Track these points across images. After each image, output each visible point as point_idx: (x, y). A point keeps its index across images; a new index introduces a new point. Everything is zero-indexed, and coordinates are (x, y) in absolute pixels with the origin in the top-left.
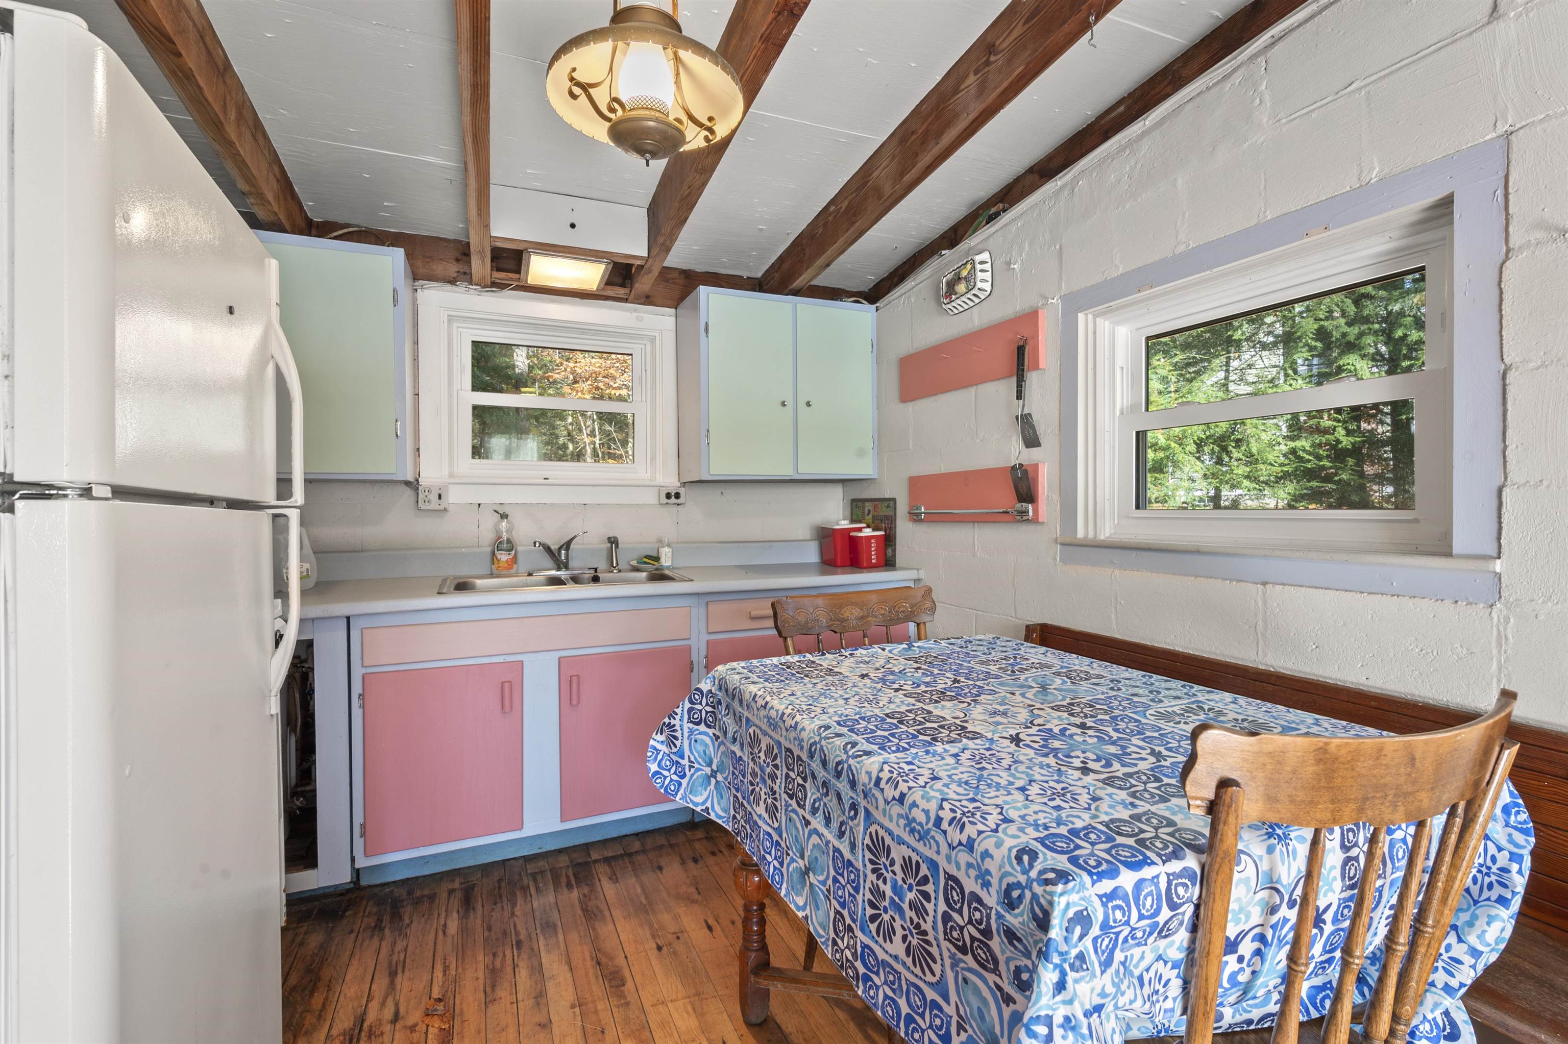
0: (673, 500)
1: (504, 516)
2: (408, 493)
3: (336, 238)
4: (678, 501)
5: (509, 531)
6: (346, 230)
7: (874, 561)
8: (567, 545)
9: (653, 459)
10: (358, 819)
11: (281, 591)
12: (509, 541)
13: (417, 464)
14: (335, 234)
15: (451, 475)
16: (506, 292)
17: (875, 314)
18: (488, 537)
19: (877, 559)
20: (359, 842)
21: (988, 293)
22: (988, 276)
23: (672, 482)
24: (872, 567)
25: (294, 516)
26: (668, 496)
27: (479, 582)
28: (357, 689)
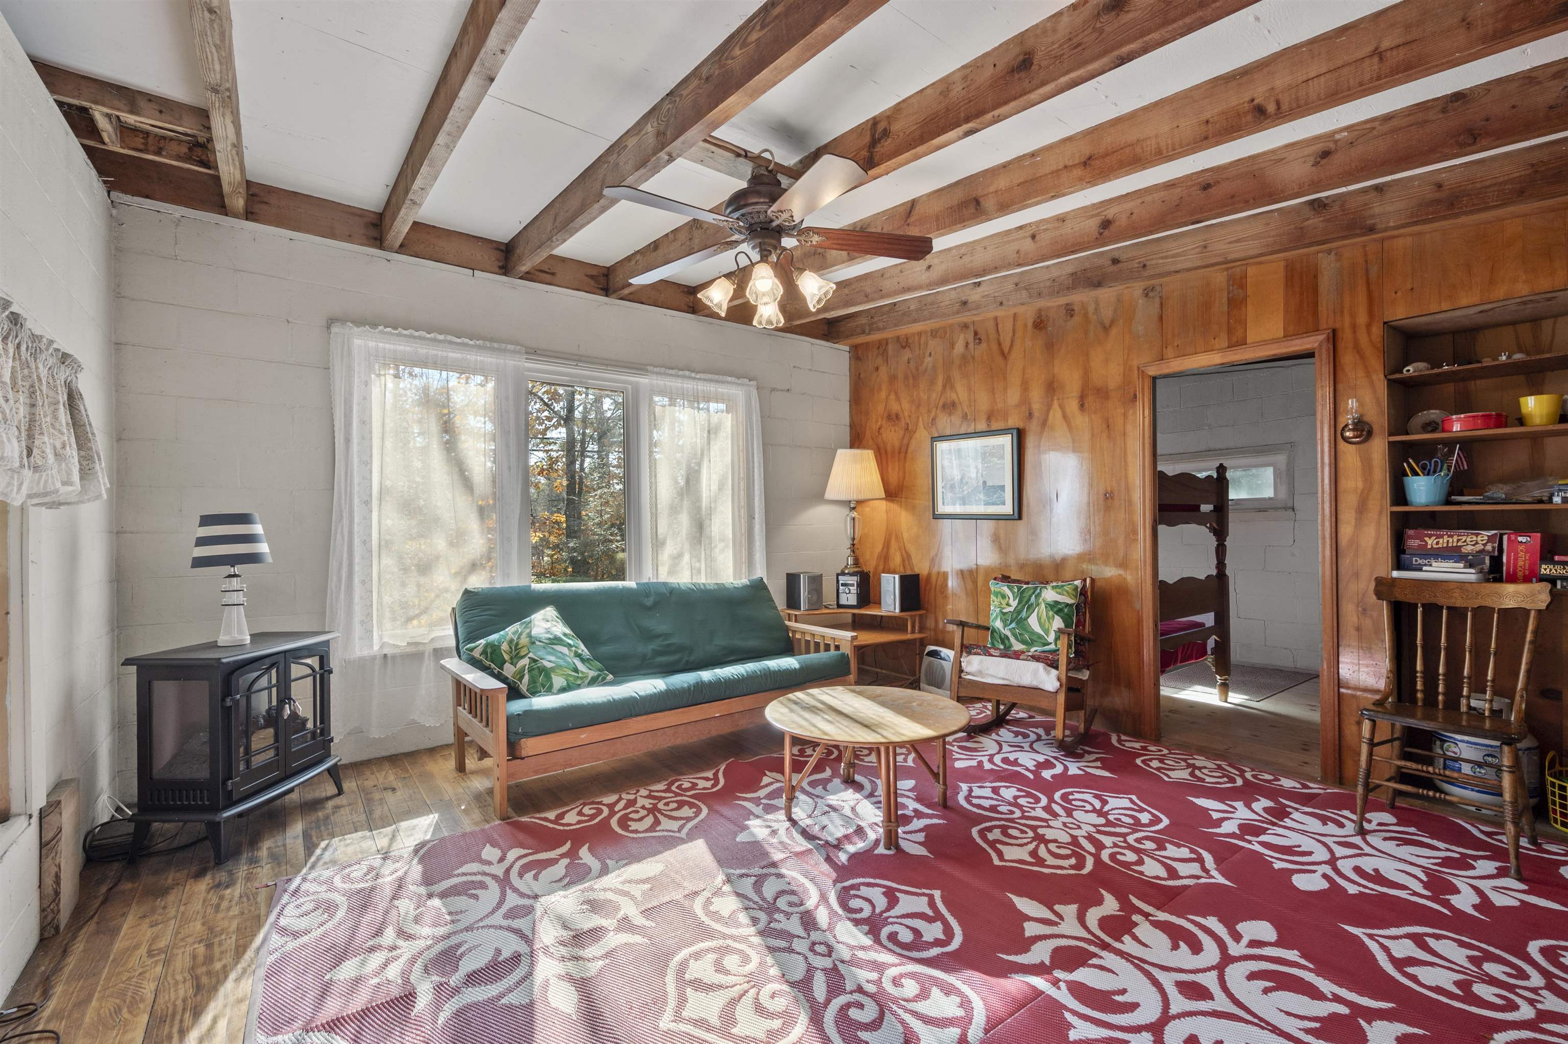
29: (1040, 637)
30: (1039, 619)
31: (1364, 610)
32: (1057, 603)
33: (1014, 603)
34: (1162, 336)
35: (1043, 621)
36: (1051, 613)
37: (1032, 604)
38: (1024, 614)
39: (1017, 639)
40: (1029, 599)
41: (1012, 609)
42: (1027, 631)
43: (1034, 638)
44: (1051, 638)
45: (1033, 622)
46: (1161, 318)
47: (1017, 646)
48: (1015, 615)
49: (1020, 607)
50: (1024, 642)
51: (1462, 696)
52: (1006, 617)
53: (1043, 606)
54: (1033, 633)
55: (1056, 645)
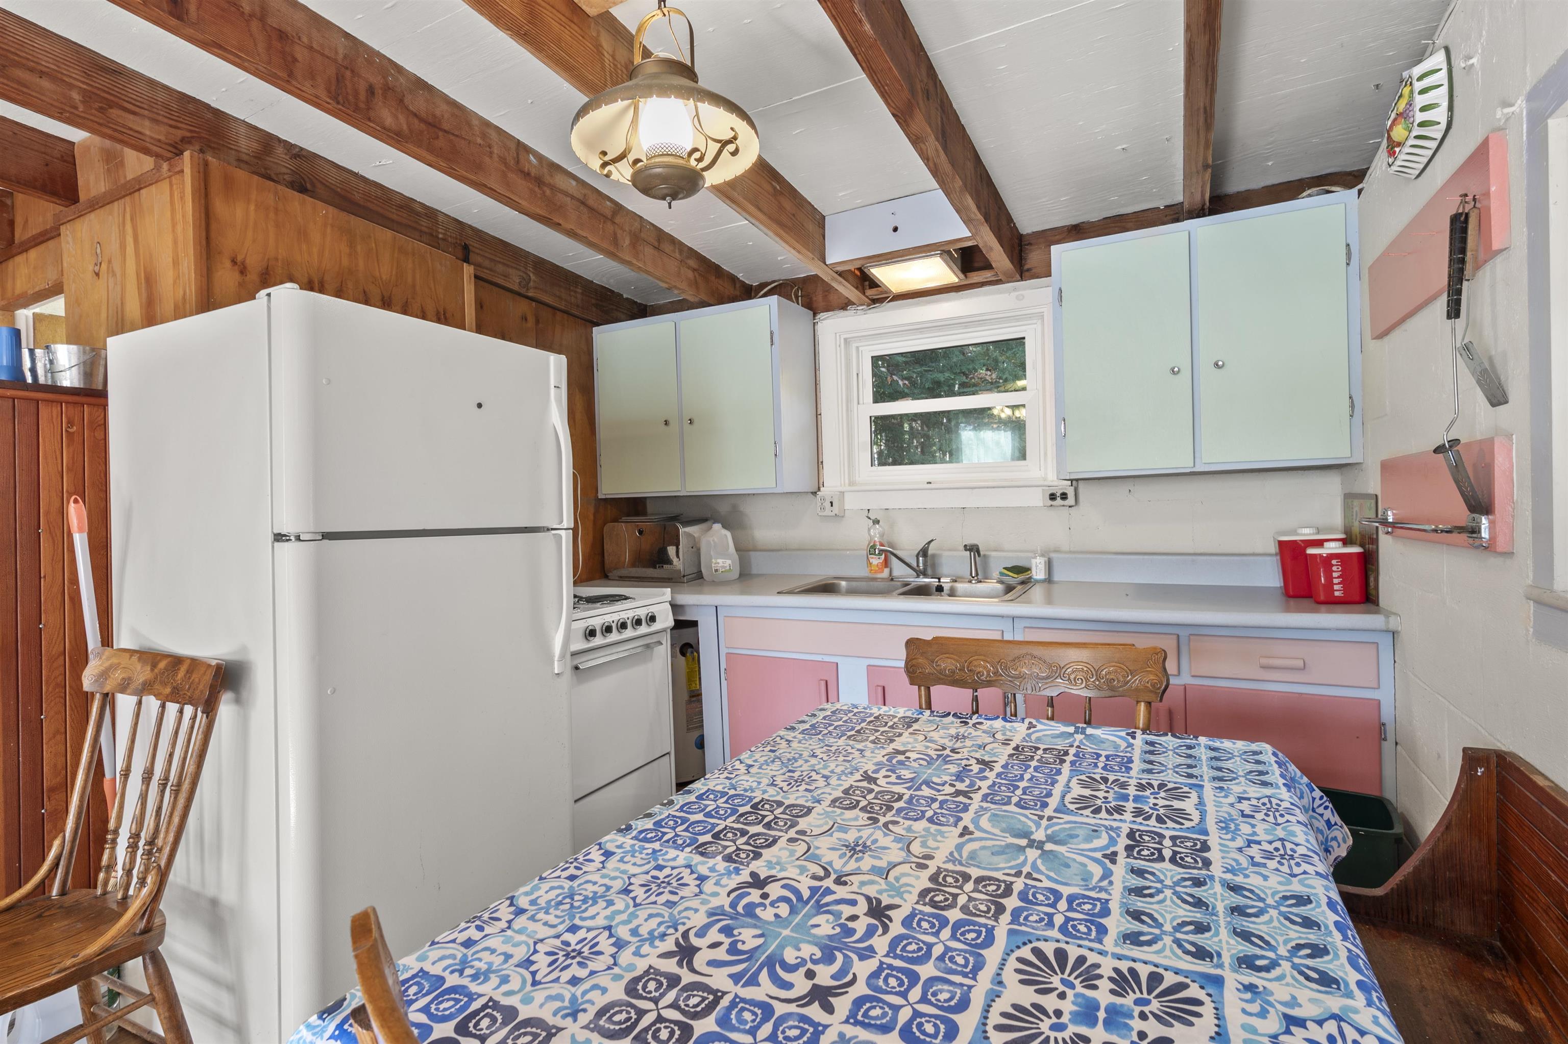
0: (1059, 501)
1: (877, 522)
2: (814, 499)
3: (765, 295)
4: (1066, 502)
5: (879, 537)
6: (769, 287)
7: (1337, 594)
13: (818, 474)
14: (762, 292)
15: (847, 483)
17: (1356, 201)
19: (1345, 590)
22: (1438, 95)
24: (1331, 602)
26: (1053, 497)
28: (723, 664)
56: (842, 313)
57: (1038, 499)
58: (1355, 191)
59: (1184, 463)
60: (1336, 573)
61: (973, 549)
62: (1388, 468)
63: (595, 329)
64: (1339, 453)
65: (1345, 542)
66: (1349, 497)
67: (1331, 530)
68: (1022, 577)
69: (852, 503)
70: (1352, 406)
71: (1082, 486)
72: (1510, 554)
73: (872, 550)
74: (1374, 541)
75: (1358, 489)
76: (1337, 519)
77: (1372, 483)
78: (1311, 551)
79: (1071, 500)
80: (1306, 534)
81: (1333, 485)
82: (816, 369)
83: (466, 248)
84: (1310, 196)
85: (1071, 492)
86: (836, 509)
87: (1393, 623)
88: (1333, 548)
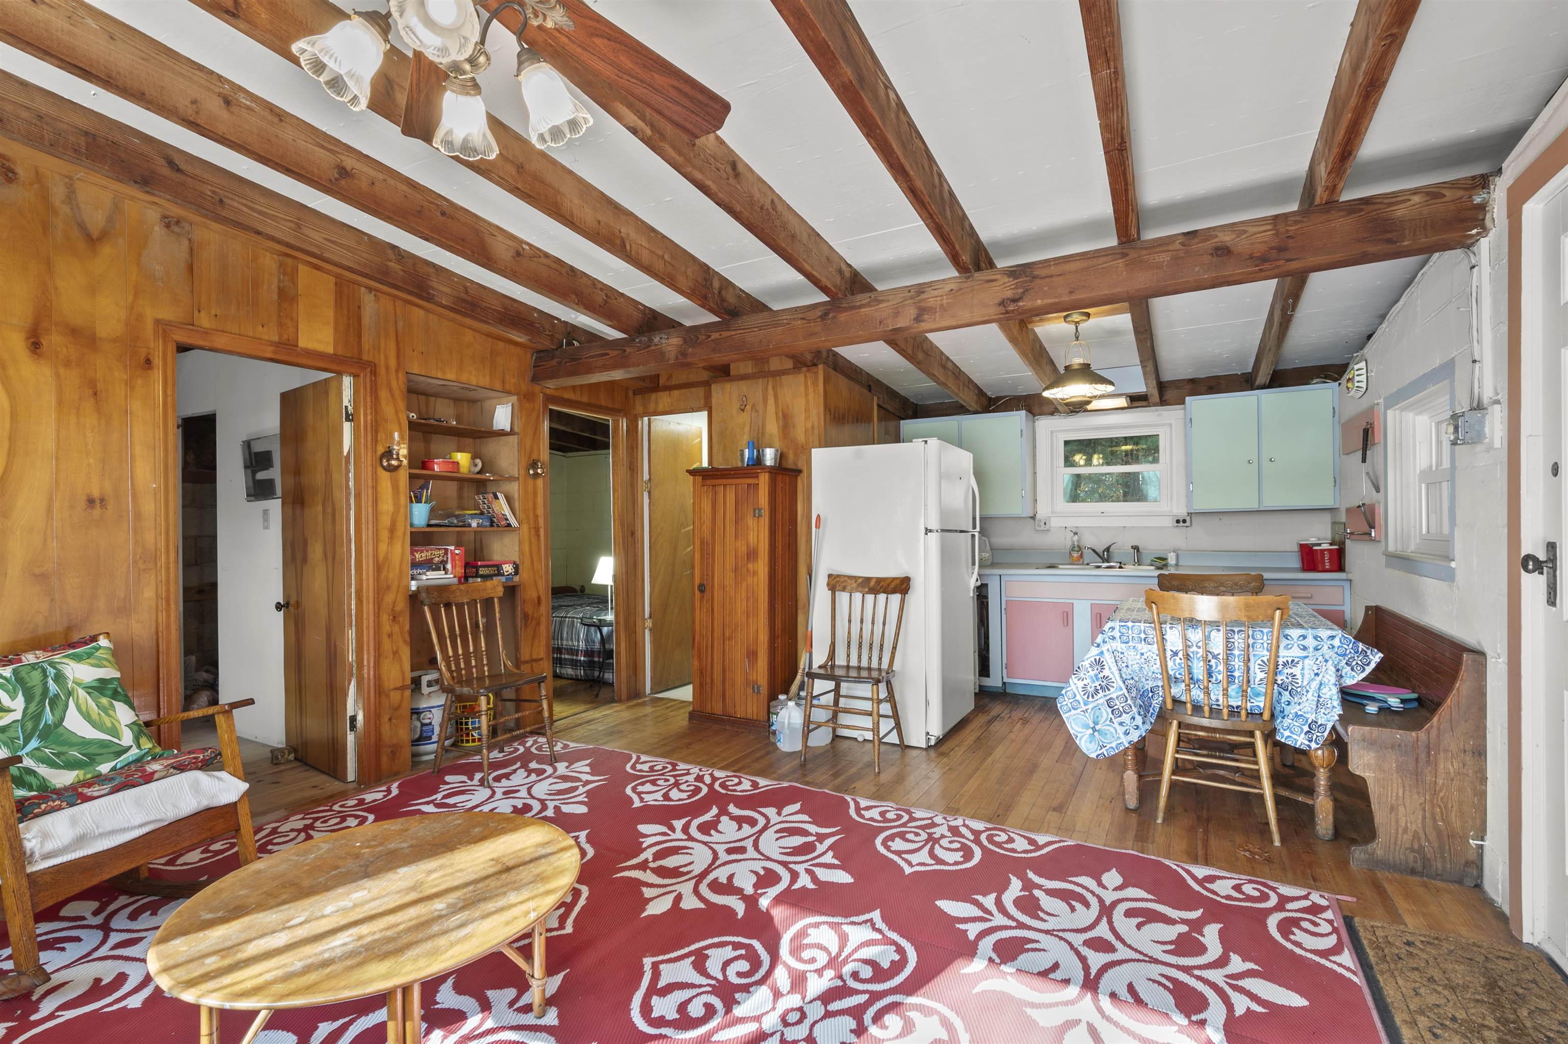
0: (1181, 524)
1: (1076, 534)
2: (1032, 521)
4: (1184, 525)
5: (1078, 541)
7: (1327, 567)
8: (1108, 549)
9: (1171, 498)
10: (1005, 661)
11: (974, 564)
12: (1079, 546)
13: (1035, 507)
15: (1052, 512)
16: (1080, 414)
17: (1338, 388)
18: (1069, 544)
19: (1330, 564)
20: (1005, 671)
21: (1364, 390)
22: (1364, 378)
23: (1182, 512)
24: (1326, 570)
25: (977, 534)
26: (1178, 521)
27: (1061, 566)
28: (1004, 606)
29: (103, 744)
30: (87, 716)
31: (394, 617)
32: (102, 681)
33: (18, 703)
34: (192, 292)
35: (95, 716)
36: (104, 701)
37: (57, 696)
38: (49, 717)
39: (52, 764)
40: (46, 689)
41: (18, 715)
42: (71, 745)
43: (92, 750)
44: (127, 738)
45: (75, 723)
46: (191, 268)
47: (63, 778)
48: (29, 725)
49: (33, 707)
50: (71, 765)
51: (475, 666)
52: (11, 733)
53: (82, 693)
54: (84, 743)
55: (139, 747)
56: (1051, 417)
57: (1169, 522)
58: (1337, 383)
59: (1254, 505)
60: (1327, 557)
61: (1136, 548)
62: (1348, 510)
63: (902, 422)
64: (1329, 503)
65: (1331, 544)
66: (1334, 523)
67: (1326, 539)
68: (1164, 562)
69: (1055, 523)
70: (1335, 482)
71: (1193, 516)
72: (1379, 541)
73: (1073, 549)
74: (1343, 543)
75: (1337, 520)
76: (1329, 535)
77: (1343, 518)
78: (1315, 548)
79: (1188, 524)
80: (1313, 540)
81: (1327, 518)
82: (1034, 447)
83: (870, 386)
84: (1317, 383)
85: (1188, 519)
86: (1047, 527)
87: (1350, 576)
88: (1325, 546)
